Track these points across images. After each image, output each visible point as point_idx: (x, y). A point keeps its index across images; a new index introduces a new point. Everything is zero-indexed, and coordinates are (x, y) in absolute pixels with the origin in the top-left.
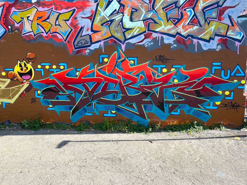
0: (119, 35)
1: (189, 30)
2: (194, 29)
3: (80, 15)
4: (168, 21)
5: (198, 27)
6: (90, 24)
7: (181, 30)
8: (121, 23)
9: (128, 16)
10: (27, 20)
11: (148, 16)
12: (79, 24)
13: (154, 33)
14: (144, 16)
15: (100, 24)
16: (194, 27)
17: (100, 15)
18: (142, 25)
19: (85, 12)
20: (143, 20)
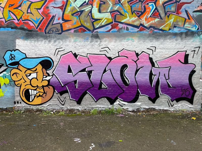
0: (88, 24)
1: (152, 22)
2: (155, 21)
3: (51, 5)
4: (132, 14)
5: (159, 19)
6: (61, 13)
7: (144, 21)
8: (90, 14)
9: (96, 7)
11: (115, 8)
12: (50, 13)
13: (120, 24)
14: (111, 8)
15: (70, 14)
16: (155, 19)
17: (71, 6)
18: (109, 16)
19: (56, 2)
20: (111, 12)
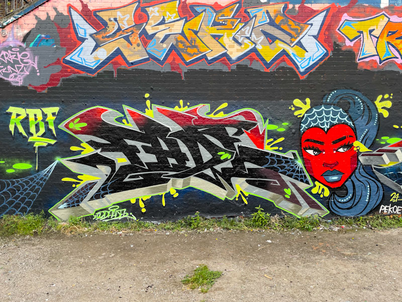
10: (369, 35)
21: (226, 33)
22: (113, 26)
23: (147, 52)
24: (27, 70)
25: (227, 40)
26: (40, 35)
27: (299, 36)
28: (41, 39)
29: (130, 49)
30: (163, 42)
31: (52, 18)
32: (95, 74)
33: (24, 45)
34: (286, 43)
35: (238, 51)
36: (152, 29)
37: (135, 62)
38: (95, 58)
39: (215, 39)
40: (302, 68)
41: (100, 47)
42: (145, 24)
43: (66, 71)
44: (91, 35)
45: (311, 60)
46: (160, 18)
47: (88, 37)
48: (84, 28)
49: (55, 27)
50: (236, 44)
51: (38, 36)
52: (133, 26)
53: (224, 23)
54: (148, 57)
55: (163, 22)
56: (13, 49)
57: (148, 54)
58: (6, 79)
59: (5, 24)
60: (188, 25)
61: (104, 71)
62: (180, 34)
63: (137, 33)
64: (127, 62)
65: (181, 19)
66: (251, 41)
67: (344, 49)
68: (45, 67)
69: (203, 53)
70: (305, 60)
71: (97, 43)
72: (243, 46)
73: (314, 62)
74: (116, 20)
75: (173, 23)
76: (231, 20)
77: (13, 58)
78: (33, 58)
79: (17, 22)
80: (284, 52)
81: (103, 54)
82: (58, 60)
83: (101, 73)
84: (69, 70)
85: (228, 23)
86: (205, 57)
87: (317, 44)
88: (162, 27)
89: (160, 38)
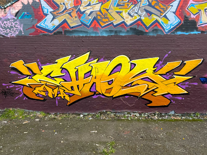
10: (204, 12)
21: (124, 11)
22: (62, 7)
23: (80, 21)
24: (17, 32)
25: (125, 14)
26: (24, 12)
27: (165, 12)
28: (24, 15)
29: (71, 20)
30: (89, 15)
31: (30, 4)
32: (53, 33)
33: (16, 18)
34: (158, 16)
35: (131, 20)
36: (83, 9)
37: (73, 27)
38: (53, 24)
39: (118, 14)
40: (167, 30)
41: (55, 18)
42: (80, 6)
43: (37, 32)
44: (51, 12)
45: (172, 25)
46: (88, 3)
47: (49, 13)
48: (47, 8)
49: (32, 8)
50: (129, 17)
51: (23, 13)
52: (73, 7)
53: (123, 5)
54: (81, 24)
55: (89, 5)
56: (10, 20)
57: (81, 22)
58: (6, 36)
59: (6, 7)
60: (103, 6)
61: (57, 32)
62: (98, 11)
63: (75, 11)
64: (70, 26)
65: (99, 3)
66: (138, 15)
67: (190, 19)
68: (26, 30)
69: (111, 21)
70: (168, 25)
71: (53, 16)
72: (134, 18)
73: (174, 26)
74: (64, 4)
75: (95, 5)
76: (127, 3)
77: (10, 25)
78: (20, 25)
79: (12, 6)
80: (157, 21)
81: (57, 22)
82: (34, 26)
83: (55, 33)
84: (39, 31)
85: (126, 5)
86: (112, 23)
87: (175, 17)
88: (89, 7)
89: (88, 13)
